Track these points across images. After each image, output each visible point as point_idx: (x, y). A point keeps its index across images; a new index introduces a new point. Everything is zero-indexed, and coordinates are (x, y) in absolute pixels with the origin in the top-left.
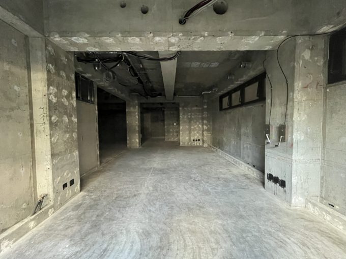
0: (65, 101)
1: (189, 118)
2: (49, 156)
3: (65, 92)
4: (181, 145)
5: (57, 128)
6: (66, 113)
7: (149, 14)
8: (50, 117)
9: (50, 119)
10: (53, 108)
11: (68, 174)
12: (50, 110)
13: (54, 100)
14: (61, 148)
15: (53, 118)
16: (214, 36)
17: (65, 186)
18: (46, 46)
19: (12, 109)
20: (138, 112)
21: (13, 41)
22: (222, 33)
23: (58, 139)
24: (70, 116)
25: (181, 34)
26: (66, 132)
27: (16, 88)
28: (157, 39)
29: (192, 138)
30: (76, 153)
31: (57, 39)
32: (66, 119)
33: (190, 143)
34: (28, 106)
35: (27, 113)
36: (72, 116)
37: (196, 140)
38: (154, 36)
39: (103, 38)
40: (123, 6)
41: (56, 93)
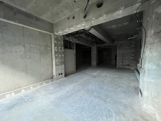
0: (60, 50)
1: (123, 53)
2: (55, 66)
3: (60, 48)
4: (117, 67)
5: (57, 58)
6: (60, 54)
7: (75, 18)
8: (55, 55)
9: (55, 56)
10: (56, 53)
11: (60, 71)
12: (55, 53)
13: (56, 50)
14: (58, 63)
15: (56, 55)
16: (97, 18)
17: (59, 74)
18: (54, 36)
19: (48, 53)
20: (96, 51)
21: (48, 37)
22: (101, 15)
23: (57, 61)
24: (61, 55)
25: (84, 22)
26: (60, 59)
27: (48, 48)
28: (78, 26)
29: (124, 64)
30: (63, 66)
31: (56, 34)
32: (60, 55)
33: (122, 67)
34: (51, 53)
35: (51, 54)
36: (62, 54)
37: (127, 65)
38: (76, 26)
39: (64, 31)
40: (68, 19)
41: (57, 48)
